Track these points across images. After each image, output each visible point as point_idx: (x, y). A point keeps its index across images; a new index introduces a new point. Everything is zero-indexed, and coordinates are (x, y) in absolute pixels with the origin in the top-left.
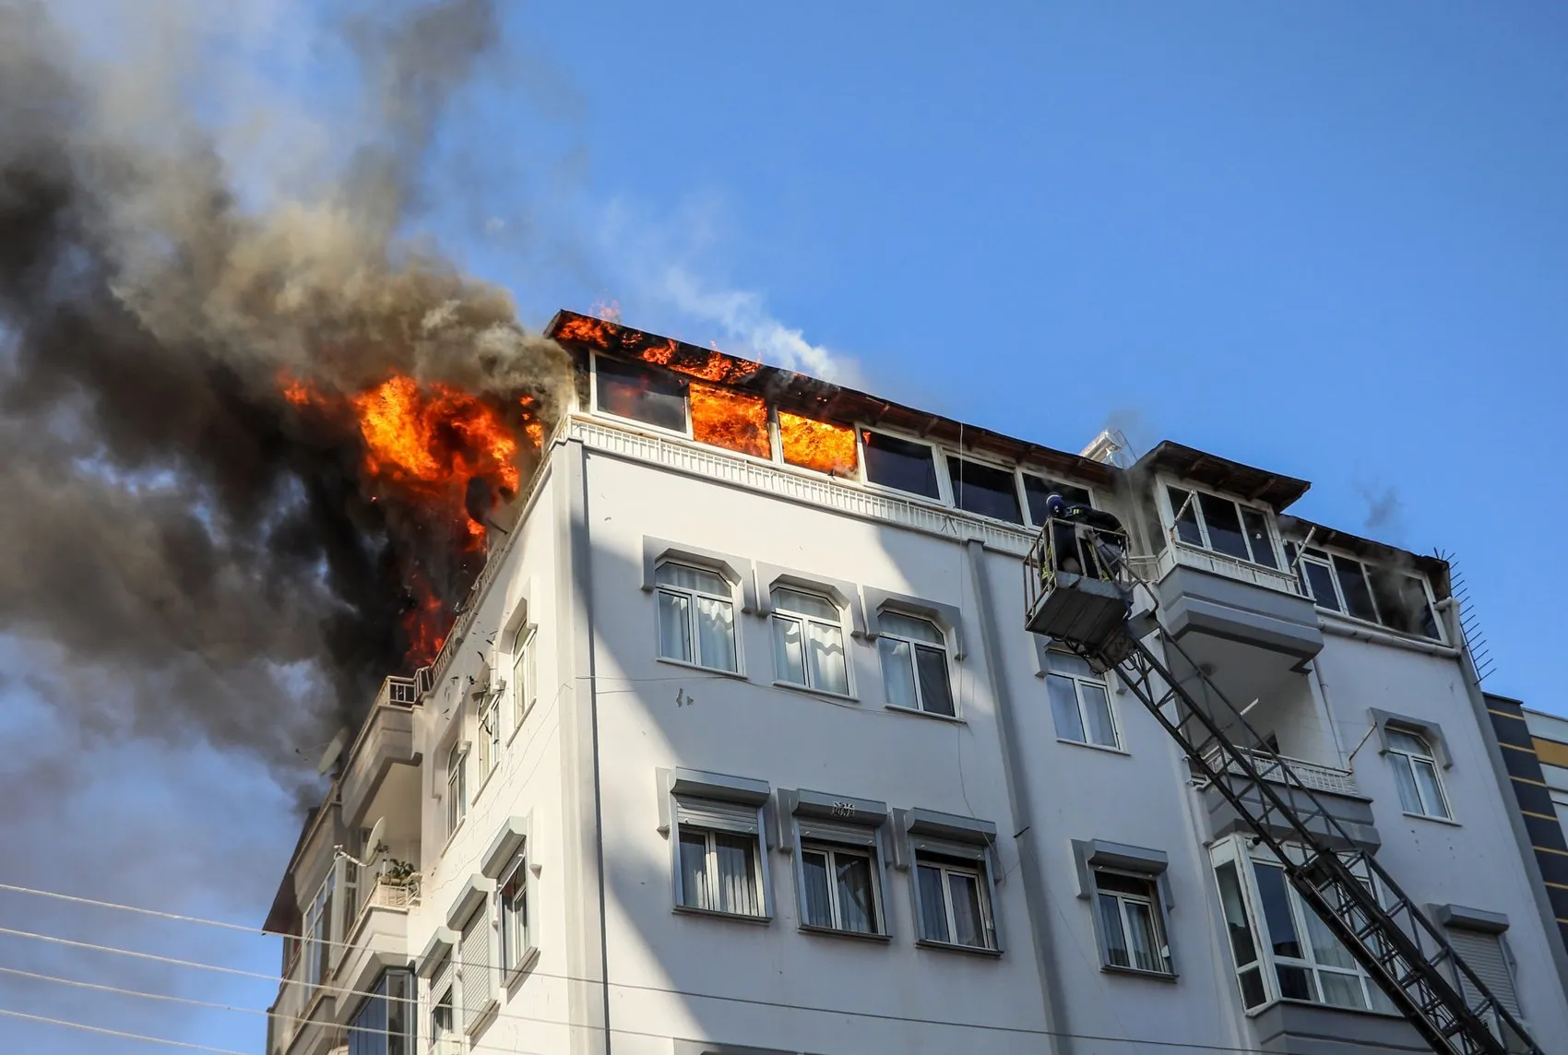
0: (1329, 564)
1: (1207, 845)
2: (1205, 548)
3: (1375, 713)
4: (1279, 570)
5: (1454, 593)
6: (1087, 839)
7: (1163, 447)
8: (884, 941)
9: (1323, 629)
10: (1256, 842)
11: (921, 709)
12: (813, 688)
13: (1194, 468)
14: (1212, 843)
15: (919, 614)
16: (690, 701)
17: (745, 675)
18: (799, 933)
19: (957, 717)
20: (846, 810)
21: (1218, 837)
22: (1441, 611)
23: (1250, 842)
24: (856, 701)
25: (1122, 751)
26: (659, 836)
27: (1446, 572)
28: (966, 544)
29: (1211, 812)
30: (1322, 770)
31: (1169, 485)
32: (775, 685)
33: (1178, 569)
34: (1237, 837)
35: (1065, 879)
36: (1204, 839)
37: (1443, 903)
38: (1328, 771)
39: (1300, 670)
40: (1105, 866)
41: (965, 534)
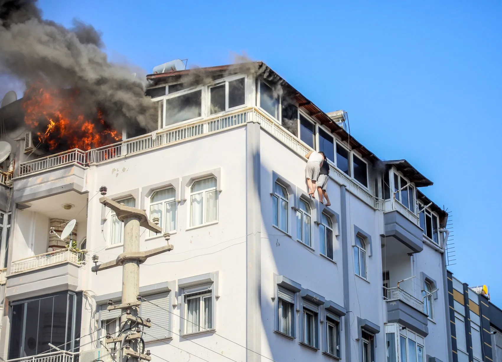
0: (431, 217)
1: (385, 324)
2: (400, 202)
3: (423, 274)
4: (414, 214)
5: (447, 227)
6: (363, 318)
7: (403, 161)
8: (315, 350)
9: (424, 242)
10: (403, 328)
11: (326, 256)
12: (304, 243)
13: (406, 170)
14: (386, 323)
15: (328, 214)
16: (279, 245)
17: (291, 235)
18: (299, 344)
19: (333, 261)
20: (316, 299)
21: (389, 322)
22: (441, 232)
23: (401, 328)
24: (314, 251)
25: (367, 280)
26: (271, 300)
27: (446, 218)
28: (341, 186)
29: (388, 311)
30: (415, 300)
31: (395, 172)
32: (298, 241)
33: (396, 212)
34: (398, 325)
35: (355, 332)
36: (385, 322)
37: (433, 356)
38: (417, 301)
39: (410, 254)
40: (365, 329)
41: (341, 181)
